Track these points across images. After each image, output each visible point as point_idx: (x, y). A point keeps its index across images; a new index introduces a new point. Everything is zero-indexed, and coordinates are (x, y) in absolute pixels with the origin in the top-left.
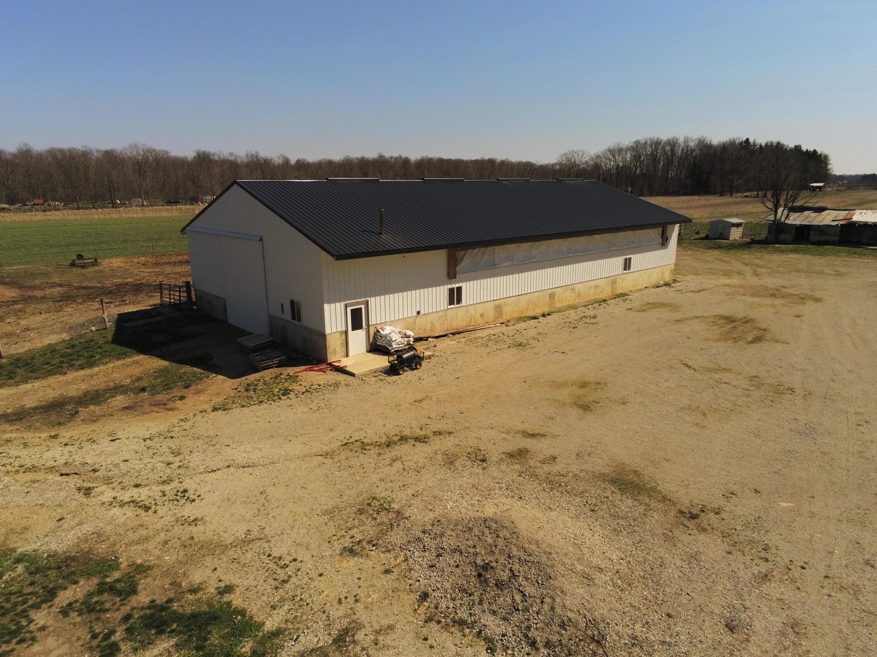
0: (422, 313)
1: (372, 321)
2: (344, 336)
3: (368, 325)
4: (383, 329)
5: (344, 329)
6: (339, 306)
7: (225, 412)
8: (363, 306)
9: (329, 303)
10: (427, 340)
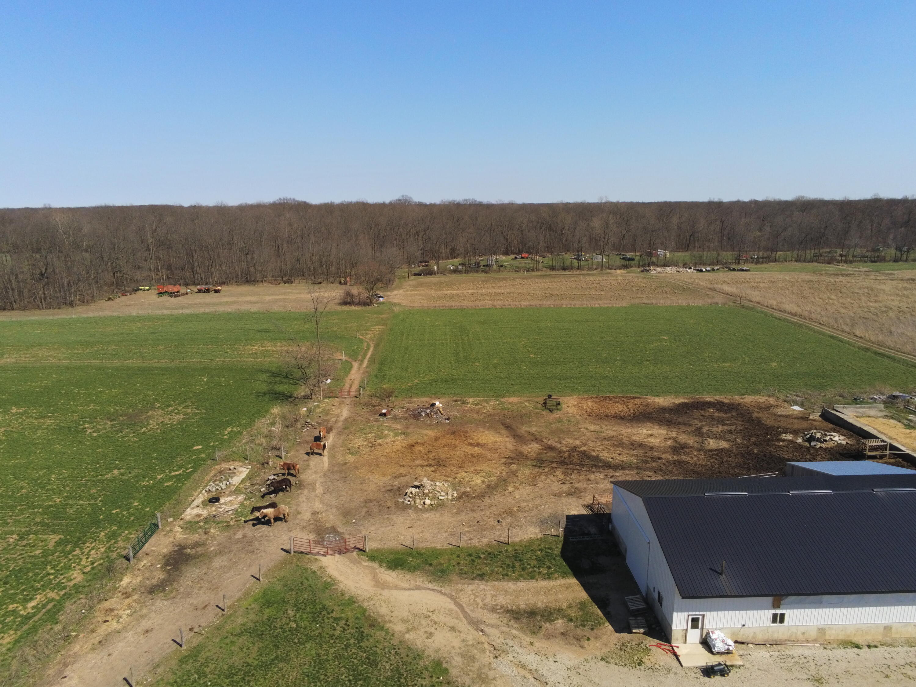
0: (746, 626)
1: (706, 626)
2: (684, 632)
3: (702, 629)
4: (713, 632)
5: (685, 628)
6: (684, 615)
7: (606, 665)
8: (700, 617)
9: (677, 612)
10: (748, 644)
